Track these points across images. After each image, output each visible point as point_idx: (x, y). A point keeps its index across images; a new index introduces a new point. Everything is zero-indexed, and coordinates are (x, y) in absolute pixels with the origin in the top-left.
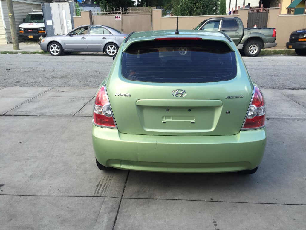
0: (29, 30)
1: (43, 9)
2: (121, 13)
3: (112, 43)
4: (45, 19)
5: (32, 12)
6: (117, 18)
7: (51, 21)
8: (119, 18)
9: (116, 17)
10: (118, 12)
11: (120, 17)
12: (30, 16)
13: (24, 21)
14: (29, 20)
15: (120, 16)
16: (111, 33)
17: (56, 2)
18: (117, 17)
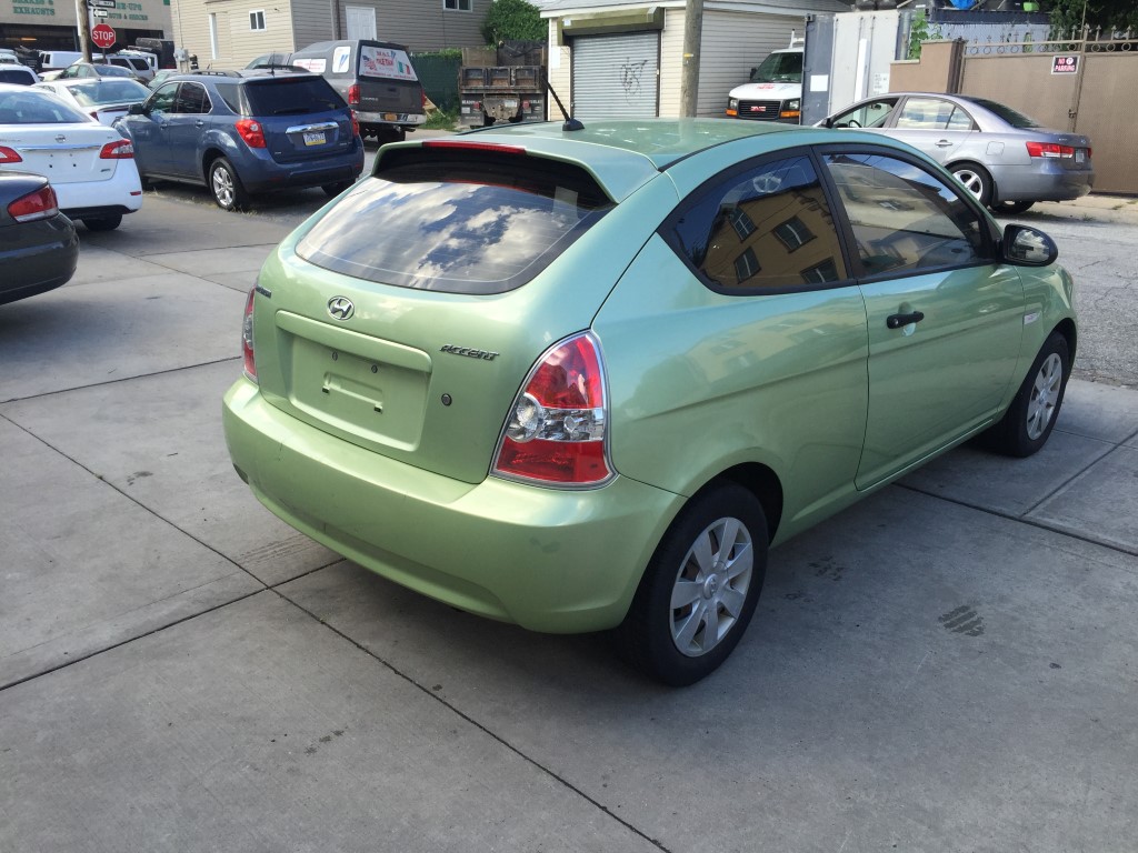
0: (754, 108)
1: (810, 35)
2: (1084, 48)
3: (971, 165)
4: (808, 68)
5: (787, 45)
6: (1063, 68)
7: (827, 77)
8: (1072, 68)
9: (1057, 63)
10: (1073, 41)
11: (1074, 63)
12: (777, 60)
13: (755, 76)
14: (769, 73)
15: (1075, 59)
16: (975, 126)
17: (864, 8)
18: (1060, 61)
